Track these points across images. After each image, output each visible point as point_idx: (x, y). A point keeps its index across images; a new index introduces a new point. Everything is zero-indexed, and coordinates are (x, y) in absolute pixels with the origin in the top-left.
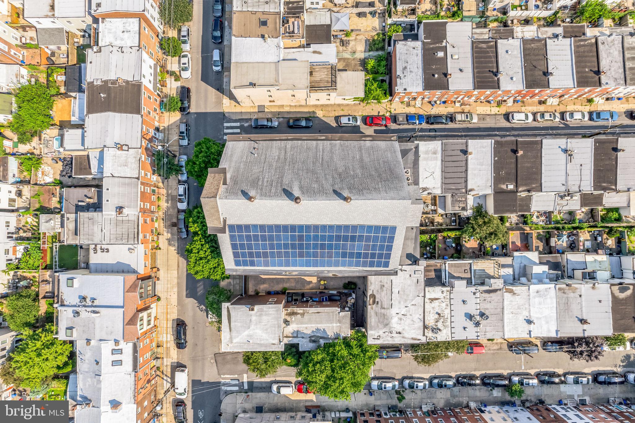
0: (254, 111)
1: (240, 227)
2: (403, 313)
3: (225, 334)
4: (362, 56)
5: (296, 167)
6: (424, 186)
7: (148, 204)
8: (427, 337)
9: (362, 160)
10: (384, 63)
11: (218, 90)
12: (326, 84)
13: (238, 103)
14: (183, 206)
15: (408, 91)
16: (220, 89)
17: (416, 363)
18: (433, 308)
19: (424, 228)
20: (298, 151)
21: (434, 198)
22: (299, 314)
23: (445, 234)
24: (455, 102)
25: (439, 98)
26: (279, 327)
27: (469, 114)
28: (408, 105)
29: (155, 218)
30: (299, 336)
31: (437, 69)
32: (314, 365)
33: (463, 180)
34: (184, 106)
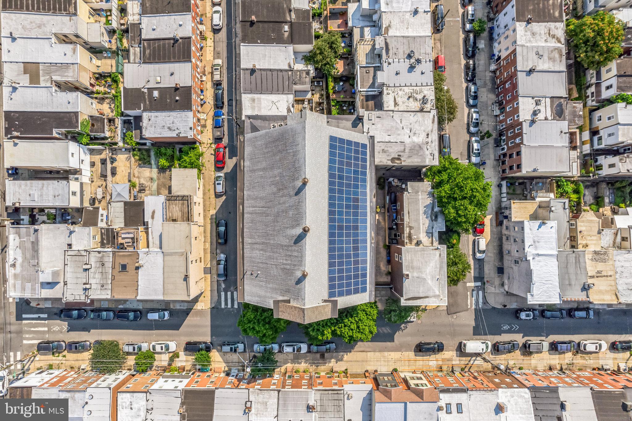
0: (209, 278)
1: (331, 287)
2: (409, 132)
3: (431, 303)
4: (155, 170)
5: (271, 232)
6: (286, 111)
7: (303, 381)
8: (431, 109)
9: (264, 169)
10: (163, 150)
11: (188, 314)
12: (185, 206)
13: (202, 293)
14: (304, 348)
15: (192, 126)
16: (187, 312)
17: (454, 120)
18: (403, 103)
19: (325, 111)
20: (255, 231)
21: (297, 101)
22: (410, 232)
23: (331, 92)
24: (202, 81)
25: (199, 96)
26: (423, 250)
27: (214, 67)
28: (204, 126)
29: (317, 375)
30: (431, 231)
31: (170, 98)
32: (460, 216)
33: (280, 73)
34: (204, 348)
